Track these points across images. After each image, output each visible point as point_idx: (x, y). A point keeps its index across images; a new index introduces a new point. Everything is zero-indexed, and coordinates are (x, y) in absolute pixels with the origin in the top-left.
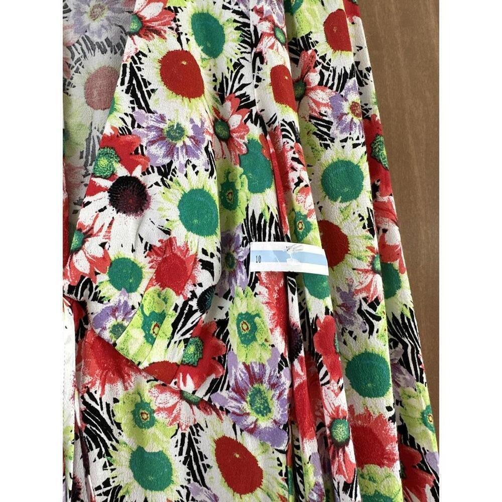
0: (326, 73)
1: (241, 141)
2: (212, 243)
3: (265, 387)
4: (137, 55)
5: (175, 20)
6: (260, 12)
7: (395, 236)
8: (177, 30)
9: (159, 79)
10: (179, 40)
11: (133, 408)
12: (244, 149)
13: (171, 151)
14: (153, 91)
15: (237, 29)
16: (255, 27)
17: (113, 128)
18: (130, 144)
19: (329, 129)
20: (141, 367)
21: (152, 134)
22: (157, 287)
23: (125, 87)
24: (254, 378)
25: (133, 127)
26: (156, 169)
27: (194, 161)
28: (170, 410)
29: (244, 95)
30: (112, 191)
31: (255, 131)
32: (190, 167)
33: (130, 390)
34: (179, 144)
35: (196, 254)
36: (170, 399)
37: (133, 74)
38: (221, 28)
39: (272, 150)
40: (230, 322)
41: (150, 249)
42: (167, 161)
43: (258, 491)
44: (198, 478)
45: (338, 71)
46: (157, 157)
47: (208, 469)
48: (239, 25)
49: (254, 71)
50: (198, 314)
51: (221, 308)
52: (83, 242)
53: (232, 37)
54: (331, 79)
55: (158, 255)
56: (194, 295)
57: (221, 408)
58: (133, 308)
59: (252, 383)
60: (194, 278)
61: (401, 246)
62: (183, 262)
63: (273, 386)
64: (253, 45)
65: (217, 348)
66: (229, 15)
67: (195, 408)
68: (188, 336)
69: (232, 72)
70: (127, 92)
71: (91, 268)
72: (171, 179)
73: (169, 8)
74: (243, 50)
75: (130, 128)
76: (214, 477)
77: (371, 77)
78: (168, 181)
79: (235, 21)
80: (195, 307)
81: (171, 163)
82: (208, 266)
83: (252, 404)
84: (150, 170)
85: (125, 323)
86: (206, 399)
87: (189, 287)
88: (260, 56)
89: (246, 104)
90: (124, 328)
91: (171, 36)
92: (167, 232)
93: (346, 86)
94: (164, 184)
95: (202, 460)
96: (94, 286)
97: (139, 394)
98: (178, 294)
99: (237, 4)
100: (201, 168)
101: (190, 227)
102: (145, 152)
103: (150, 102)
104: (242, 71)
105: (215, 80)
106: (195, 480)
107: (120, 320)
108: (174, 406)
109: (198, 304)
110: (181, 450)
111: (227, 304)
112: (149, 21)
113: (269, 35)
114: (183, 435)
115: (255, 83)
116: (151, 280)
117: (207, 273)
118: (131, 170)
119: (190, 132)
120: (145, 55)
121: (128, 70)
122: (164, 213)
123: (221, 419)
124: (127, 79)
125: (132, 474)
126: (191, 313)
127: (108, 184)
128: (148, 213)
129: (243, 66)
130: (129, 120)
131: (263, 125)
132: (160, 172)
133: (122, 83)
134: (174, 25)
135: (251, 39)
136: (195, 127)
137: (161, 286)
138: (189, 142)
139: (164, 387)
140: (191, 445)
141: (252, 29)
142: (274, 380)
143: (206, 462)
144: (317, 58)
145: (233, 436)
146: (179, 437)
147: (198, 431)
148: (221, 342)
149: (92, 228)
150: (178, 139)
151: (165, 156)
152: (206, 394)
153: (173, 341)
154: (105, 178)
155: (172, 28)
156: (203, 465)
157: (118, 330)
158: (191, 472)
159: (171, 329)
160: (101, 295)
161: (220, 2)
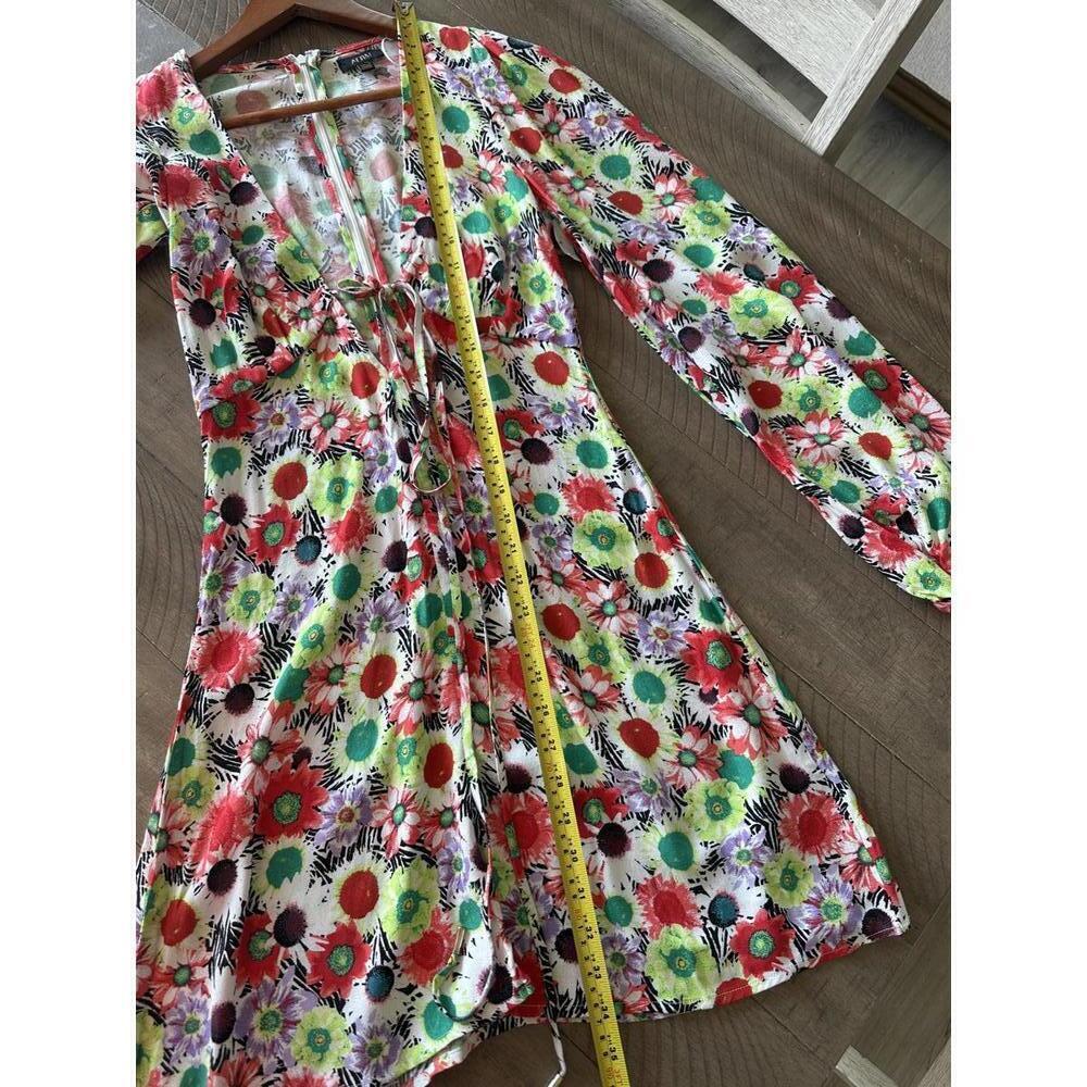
1: (500, 176)
2: (489, 236)
12: (504, 179)
15: (475, 111)
16: (487, 108)
28: (496, 349)
30: (417, 227)
31: (508, 166)
35: (482, 245)
38: (463, 113)
44: (529, 391)
47: (535, 383)
48: (475, 108)
50: (495, 284)
53: (473, 117)
56: (488, 272)
57: (530, 336)
59: (548, 313)
60: (485, 262)
62: (476, 254)
64: (489, 119)
66: (467, 104)
67: (512, 347)
68: (492, 300)
69: (481, 138)
74: (483, 122)
75: (418, 191)
76: (540, 386)
79: (472, 106)
80: (491, 280)
82: (491, 249)
86: (517, 336)
87: (484, 269)
88: (495, 123)
89: (496, 153)
95: (528, 379)
99: (470, 95)
104: (487, 135)
106: (527, 392)
109: (493, 277)
110: (511, 375)
111: (515, 275)
114: (509, 365)
117: (492, 254)
123: (532, 345)
126: (490, 284)
127: (413, 223)
129: (487, 132)
131: (512, 161)
135: (487, 115)
139: (486, 337)
140: (517, 372)
141: (485, 109)
143: (531, 379)
145: (543, 351)
146: (507, 367)
147: (519, 361)
152: (517, 333)
153: (482, 306)
156: (530, 381)
158: (522, 388)
161: (458, 97)
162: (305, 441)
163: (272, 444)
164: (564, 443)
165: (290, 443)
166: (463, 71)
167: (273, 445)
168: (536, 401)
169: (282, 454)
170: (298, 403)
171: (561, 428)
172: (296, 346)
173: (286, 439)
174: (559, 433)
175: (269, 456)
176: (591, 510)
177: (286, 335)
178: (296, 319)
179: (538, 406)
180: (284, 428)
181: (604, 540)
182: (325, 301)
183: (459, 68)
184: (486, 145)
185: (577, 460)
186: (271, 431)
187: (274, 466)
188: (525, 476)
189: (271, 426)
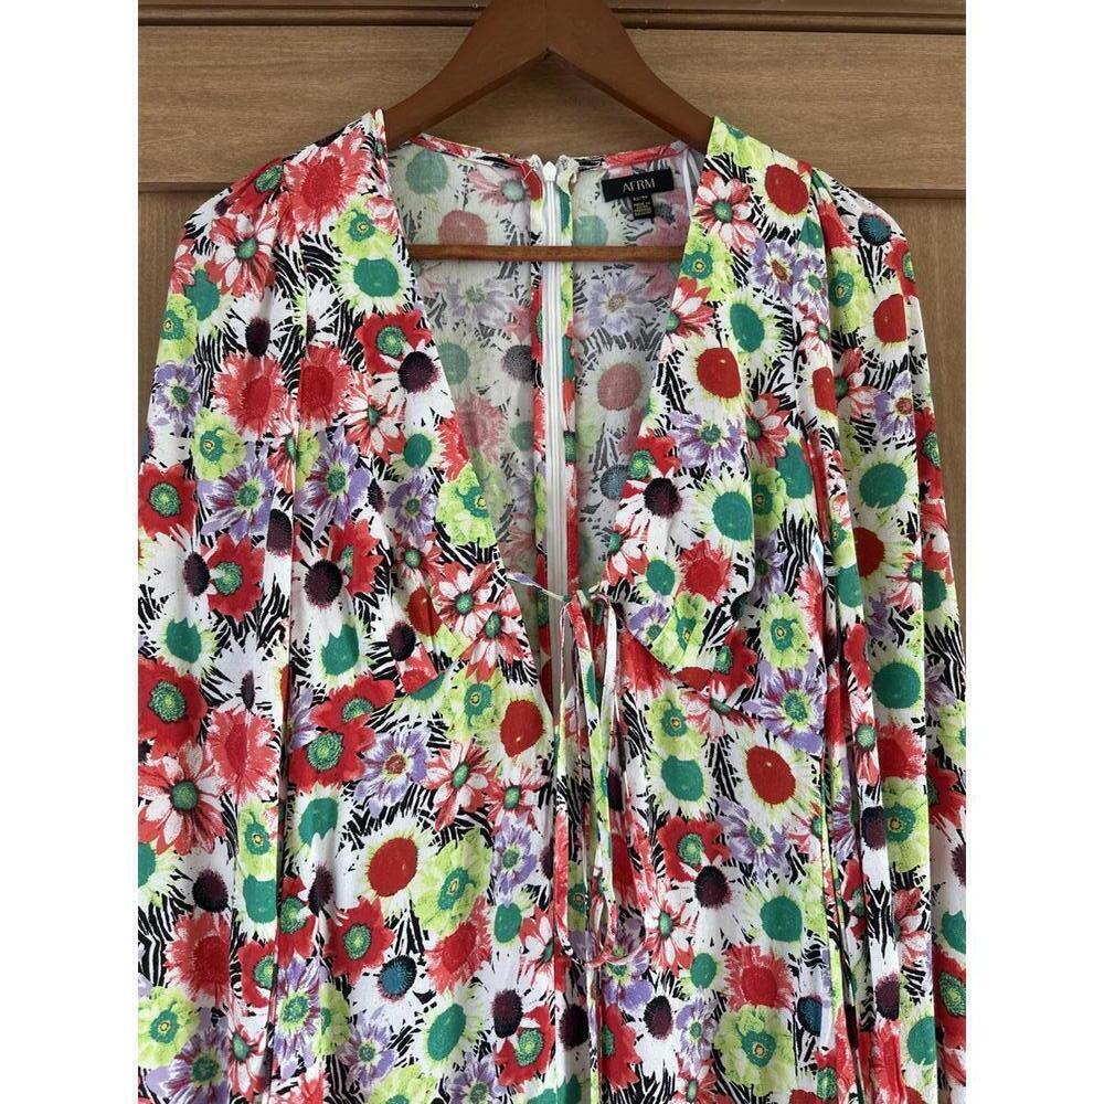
0: (872, 371)
1: (779, 444)
2: (746, 547)
3: (801, 692)
4: (674, 354)
5: (714, 316)
6: (804, 309)
7: (943, 543)
8: (716, 326)
9: (696, 378)
10: (718, 337)
11: (661, 716)
12: (783, 452)
13: (705, 453)
14: (689, 390)
15: (778, 325)
16: (798, 324)
17: (649, 430)
18: (665, 445)
19: (871, 431)
20: (673, 672)
21: (686, 436)
22: (688, 592)
23: (661, 388)
24: (789, 683)
25: (668, 428)
26: (688, 471)
27: (730, 463)
28: (700, 718)
29: (783, 396)
30: (647, 493)
31: (795, 435)
32: (725, 469)
33: (661, 697)
34: (715, 446)
35: (730, 559)
36: (701, 708)
37: (670, 374)
38: (760, 324)
39: (812, 456)
40: (761, 631)
41: (681, 552)
42: (701, 463)
43: (790, 801)
44: (728, 792)
45: (887, 366)
46: (690, 459)
47: (738, 783)
48: (780, 321)
49: (795, 371)
50: (730, 622)
51: (752, 617)
52: (621, 544)
53: (772, 333)
54: (877, 376)
55: (689, 559)
56: (727, 601)
57: (754, 716)
58: (668, 610)
59: (787, 689)
60: (727, 583)
61: (949, 554)
62: (716, 566)
63: (810, 691)
64: (795, 343)
65: (748, 658)
66: (770, 310)
67: (725, 718)
68: (720, 643)
69: (771, 371)
70: (663, 393)
71: (629, 570)
72: (705, 482)
73: (709, 303)
74: (784, 348)
75: (665, 429)
76: (745, 791)
77: (926, 365)
78: (701, 483)
79: (776, 317)
80: (728, 614)
81: (706, 464)
82: (742, 571)
83: (787, 709)
84: (682, 471)
85: (661, 625)
86: (737, 708)
87: (722, 593)
88: (802, 354)
89: (786, 405)
90: (660, 630)
91: (709, 333)
92: (701, 535)
93: (894, 382)
94: (697, 486)
95: (732, 773)
96: (632, 587)
97: (669, 701)
98: (710, 599)
99: (778, 299)
100: (736, 471)
101: (725, 531)
102: (678, 454)
103: (684, 402)
104: (782, 371)
105: (749, 376)
106: (724, 794)
107: (655, 622)
108: (704, 715)
109: (732, 611)
110: (711, 761)
111: (759, 612)
112: (686, 318)
113: (814, 335)
114: (712, 745)
115: (796, 383)
116: (681, 584)
117: (741, 578)
118: (665, 472)
119: (727, 434)
120: (682, 354)
121: (664, 370)
122: (698, 516)
123: (753, 729)
124: (663, 379)
125: (664, 784)
126: (724, 619)
127: (644, 486)
128: (680, 516)
129: (783, 365)
130: (664, 421)
131: (803, 429)
132: (692, 474)
133: (658, 384)
134: (713, 321)
135: (793, 337)
136: (732, 429)
137: (691, 591)
138: (725, 444)
139: (694, 695)
140: (720, 757)
141: (794, 325)
142: (812, 685)
143: (736, 775)
144: (864, 356)
145: (765, 745)
146: (708, 747)
147: (727, 743)
148: (752, 652)
149: (629, 530)
150: (713, 440)
151: (699, 458)
152: (738, 703)
153: (704, 648)
154: (641, 480)
155: (711, 325)
156: (733, 778)
157: (655, 631)
158: (720, 786)
159: (703, 636)
160: (640, 595)
161: (760, 296)
162: (425, 807)
163: (378, 803)
164: (749, 888)
165: (404, 805)
166: (781, 248)
167: (380, 805)
168: (732, 811)
169: (390, 821)
170: (429, 745)
171: (751, 866)
172: (443, 654)
173: (400, 798)
174: (747, 871)
175: (372, 820)
176: (755, 1003)
177: (433, 632)
178: (453, 611)
179: (734, 819)
180: (400, 780)
181: (760, 1051)
182: (494, 588)
183: (778, 241)
184: (775, 385)
185: (758, 923)
186: (383, 783)
187: (376, 840)
188: (690, 927)
189: (384, 775)
